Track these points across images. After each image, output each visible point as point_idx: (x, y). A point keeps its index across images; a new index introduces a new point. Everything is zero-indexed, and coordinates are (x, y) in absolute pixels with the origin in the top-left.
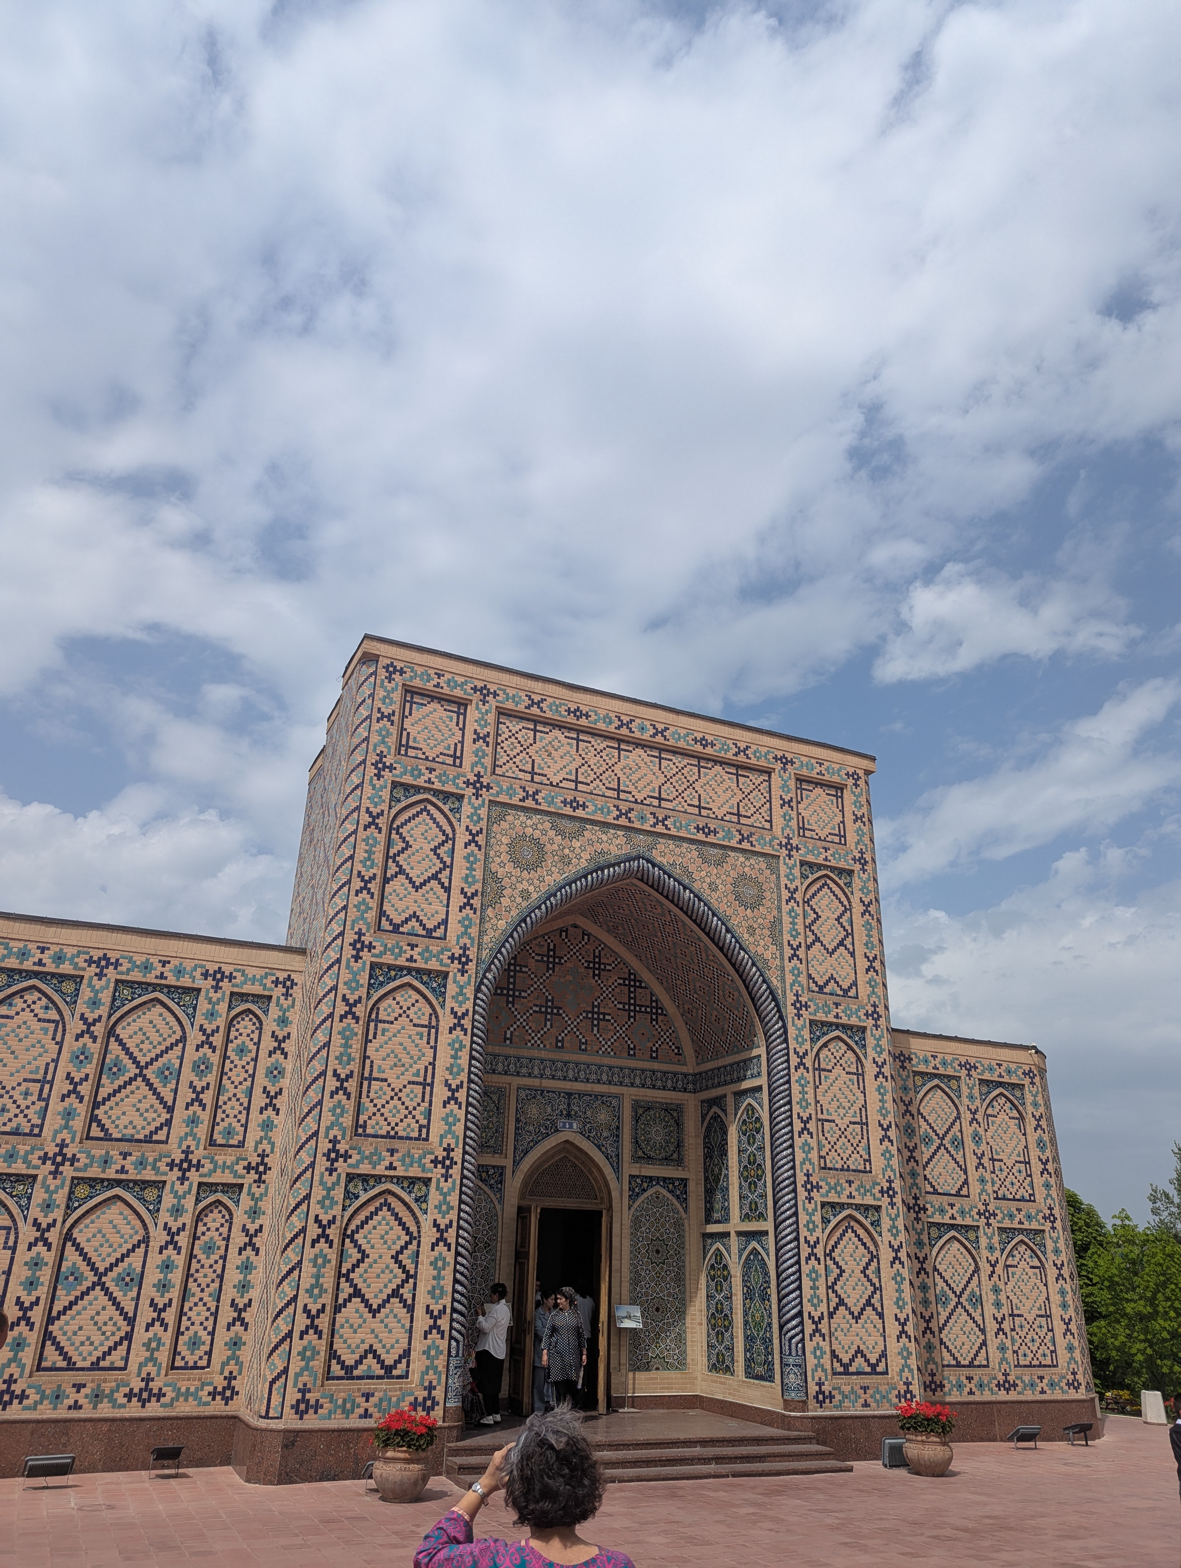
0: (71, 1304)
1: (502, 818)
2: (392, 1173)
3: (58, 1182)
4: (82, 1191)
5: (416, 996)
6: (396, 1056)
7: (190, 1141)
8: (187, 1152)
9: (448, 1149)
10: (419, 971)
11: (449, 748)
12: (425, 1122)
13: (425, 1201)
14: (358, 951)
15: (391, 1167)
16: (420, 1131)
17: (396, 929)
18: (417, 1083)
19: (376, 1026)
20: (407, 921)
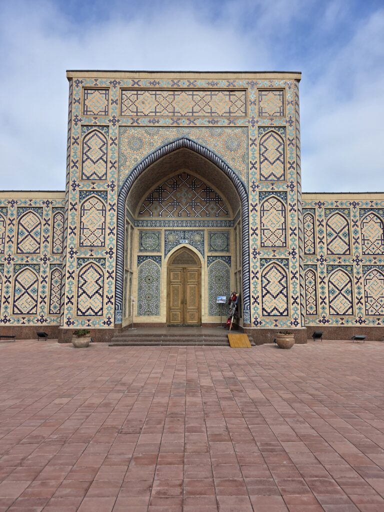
0: (19, 298)
1: (125, 132)
2: (92, 257)
3: (10, 265)
4: (18, 267)
5: (97, 200)
6: (92, 221)
7: (45, 252)
8: (45, 256)
9: (111, 249)
10: (97, 191)
11: (103, 109)
12: (103, 241)
13: (105, 265)
14: (74, 187)
15: (91, 255)
16: (102, 244)
17: (88, 178)
18: (99, 229)
19: (84, 212)
20: (92, 175)
